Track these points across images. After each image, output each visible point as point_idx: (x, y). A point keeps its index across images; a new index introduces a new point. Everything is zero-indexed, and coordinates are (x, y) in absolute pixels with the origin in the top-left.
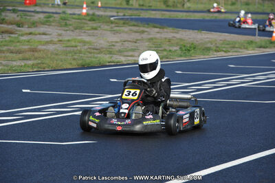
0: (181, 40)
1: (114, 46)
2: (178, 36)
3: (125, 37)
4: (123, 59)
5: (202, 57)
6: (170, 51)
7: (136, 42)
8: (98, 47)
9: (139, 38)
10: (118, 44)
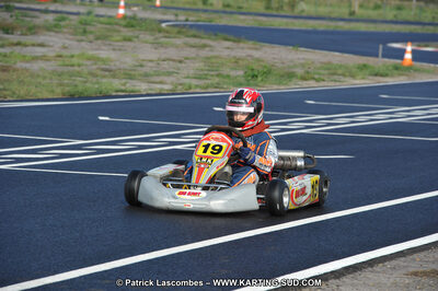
0: (258, 60)
1: (141, 66)
2: (257, 54)
3: (172, 53)
4: (143, 87)
5: (275, 87)
6: (228, 76)
7: (180, 62)
8: (114, 68)
9: (194, 55)
10: (150, 64)
